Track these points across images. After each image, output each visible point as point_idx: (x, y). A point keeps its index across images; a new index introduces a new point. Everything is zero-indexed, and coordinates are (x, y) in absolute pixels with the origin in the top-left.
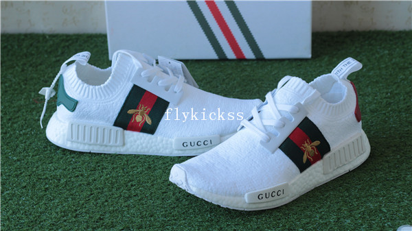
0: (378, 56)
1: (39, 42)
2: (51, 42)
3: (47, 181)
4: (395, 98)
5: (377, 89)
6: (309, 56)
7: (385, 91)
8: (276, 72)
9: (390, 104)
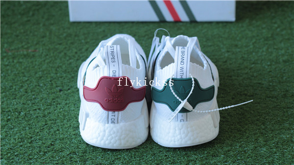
0: (289, 19)
3: (9, 113)
8: (205, 30)
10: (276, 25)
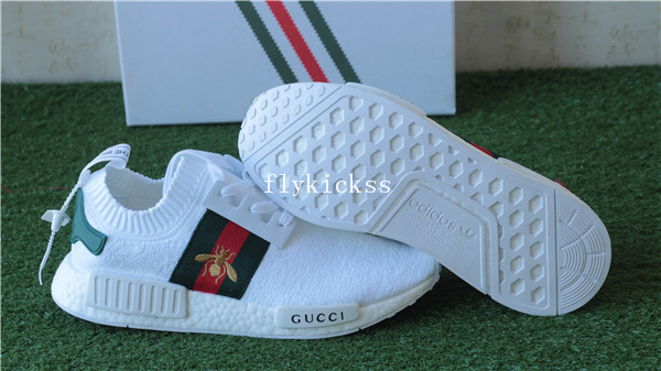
0: (563, 108)
1: (12, 96)
2: (32, 97)
4: (591, 172)
5: (563, 160)
6: (453, 111)
7: (576, 161)
9: (583, 182)
10: (537, 121)
